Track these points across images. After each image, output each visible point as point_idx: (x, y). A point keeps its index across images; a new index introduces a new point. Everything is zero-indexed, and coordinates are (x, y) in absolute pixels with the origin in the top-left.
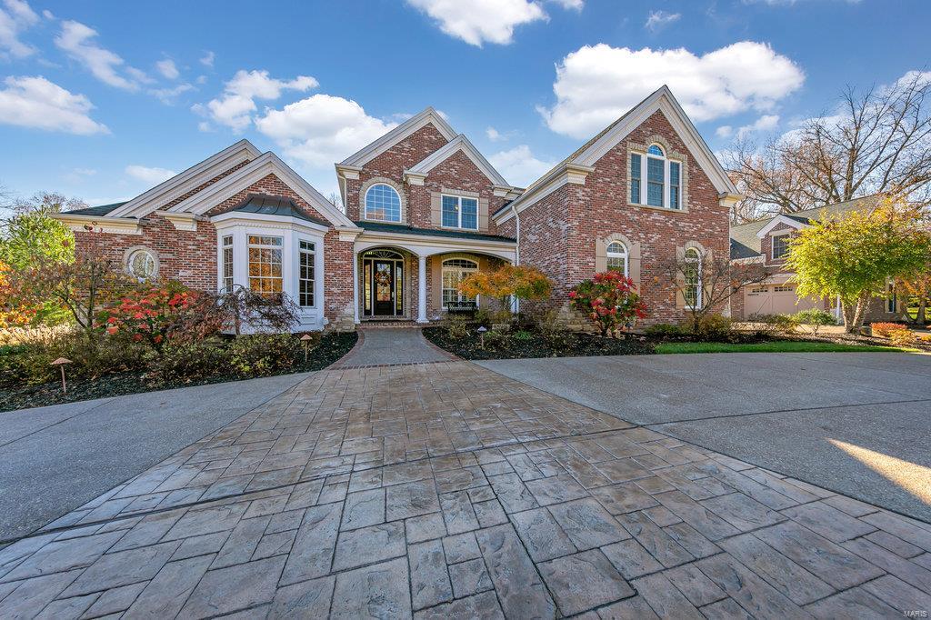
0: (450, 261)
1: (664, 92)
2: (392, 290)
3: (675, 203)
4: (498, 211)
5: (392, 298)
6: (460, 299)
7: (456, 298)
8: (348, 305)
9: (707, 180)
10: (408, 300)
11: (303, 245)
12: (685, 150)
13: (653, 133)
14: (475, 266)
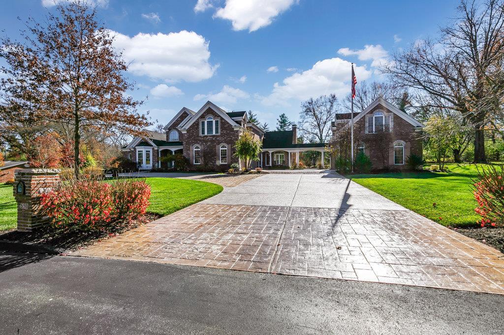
1: (209, 103)
3: (217, 132)
9: (228, 123)
11: (147, 151)
12: (219, 116)
13: (208, 114)
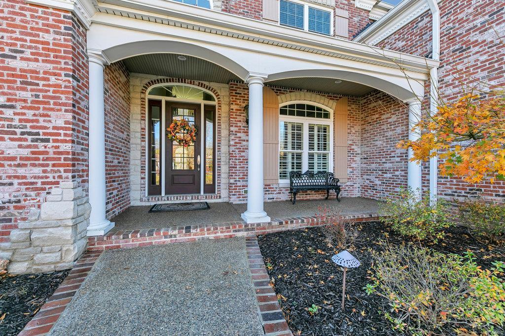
0: (292, 106)
2: (197, 152)
4: (362, 31)
5: (197, 166)
6: (305, 168)
7: (299, 165)
8: (55, 190)
10: (224, 169)
14: (327, 116)
